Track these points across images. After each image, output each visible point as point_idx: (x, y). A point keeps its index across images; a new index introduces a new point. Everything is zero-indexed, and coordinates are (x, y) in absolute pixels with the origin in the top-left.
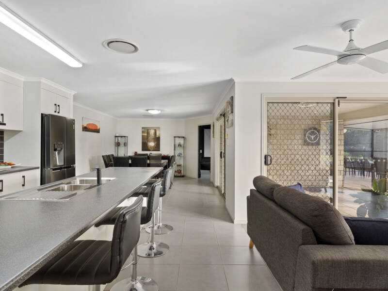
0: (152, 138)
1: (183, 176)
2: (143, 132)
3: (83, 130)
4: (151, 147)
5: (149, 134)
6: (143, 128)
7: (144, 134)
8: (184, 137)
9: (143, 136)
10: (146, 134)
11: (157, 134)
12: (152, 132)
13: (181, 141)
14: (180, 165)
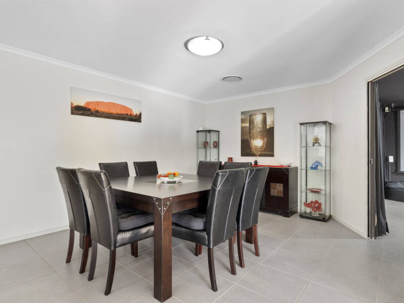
0: (258, 130)
1: (325, 219)
2: (243, 121)
3: (72, 113)
4: (256, 149)
5: (253, 123)
6: (243, 113)
7: (244, 125)
8: (325, 123)
9: (243, 128)
10: (248, 125)
11: (269, 122)
12: (258, 119)
13: (320, 132)
14: (316, 192)
